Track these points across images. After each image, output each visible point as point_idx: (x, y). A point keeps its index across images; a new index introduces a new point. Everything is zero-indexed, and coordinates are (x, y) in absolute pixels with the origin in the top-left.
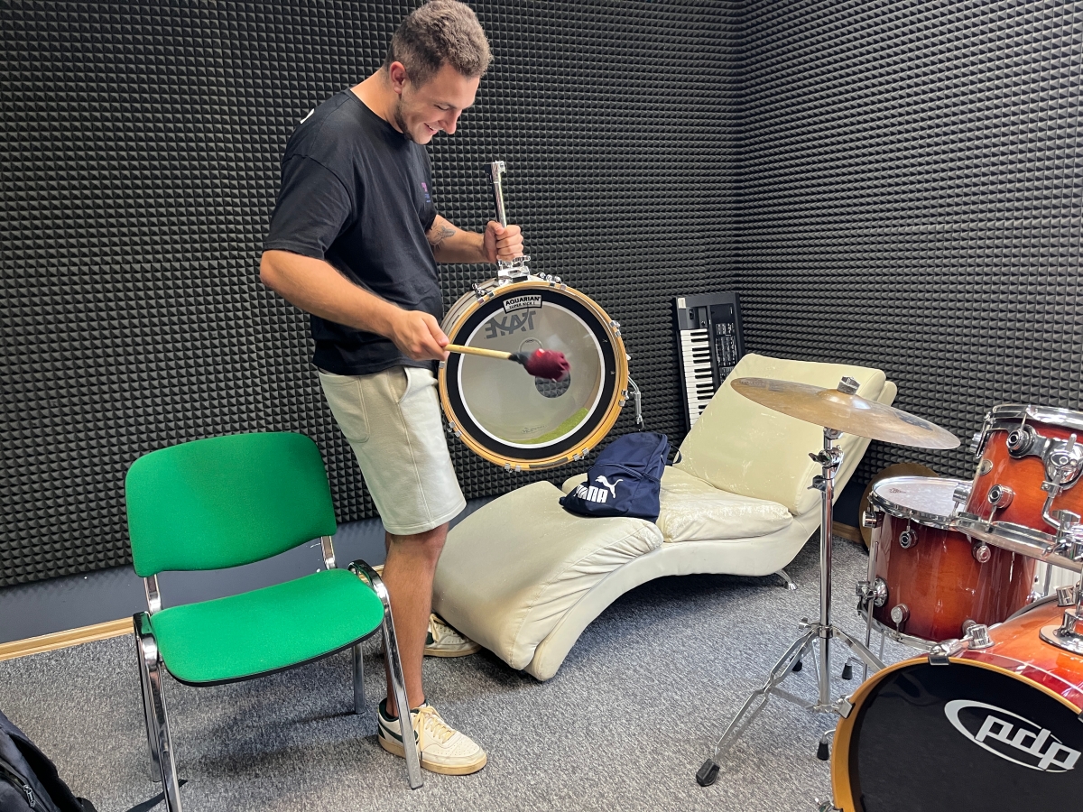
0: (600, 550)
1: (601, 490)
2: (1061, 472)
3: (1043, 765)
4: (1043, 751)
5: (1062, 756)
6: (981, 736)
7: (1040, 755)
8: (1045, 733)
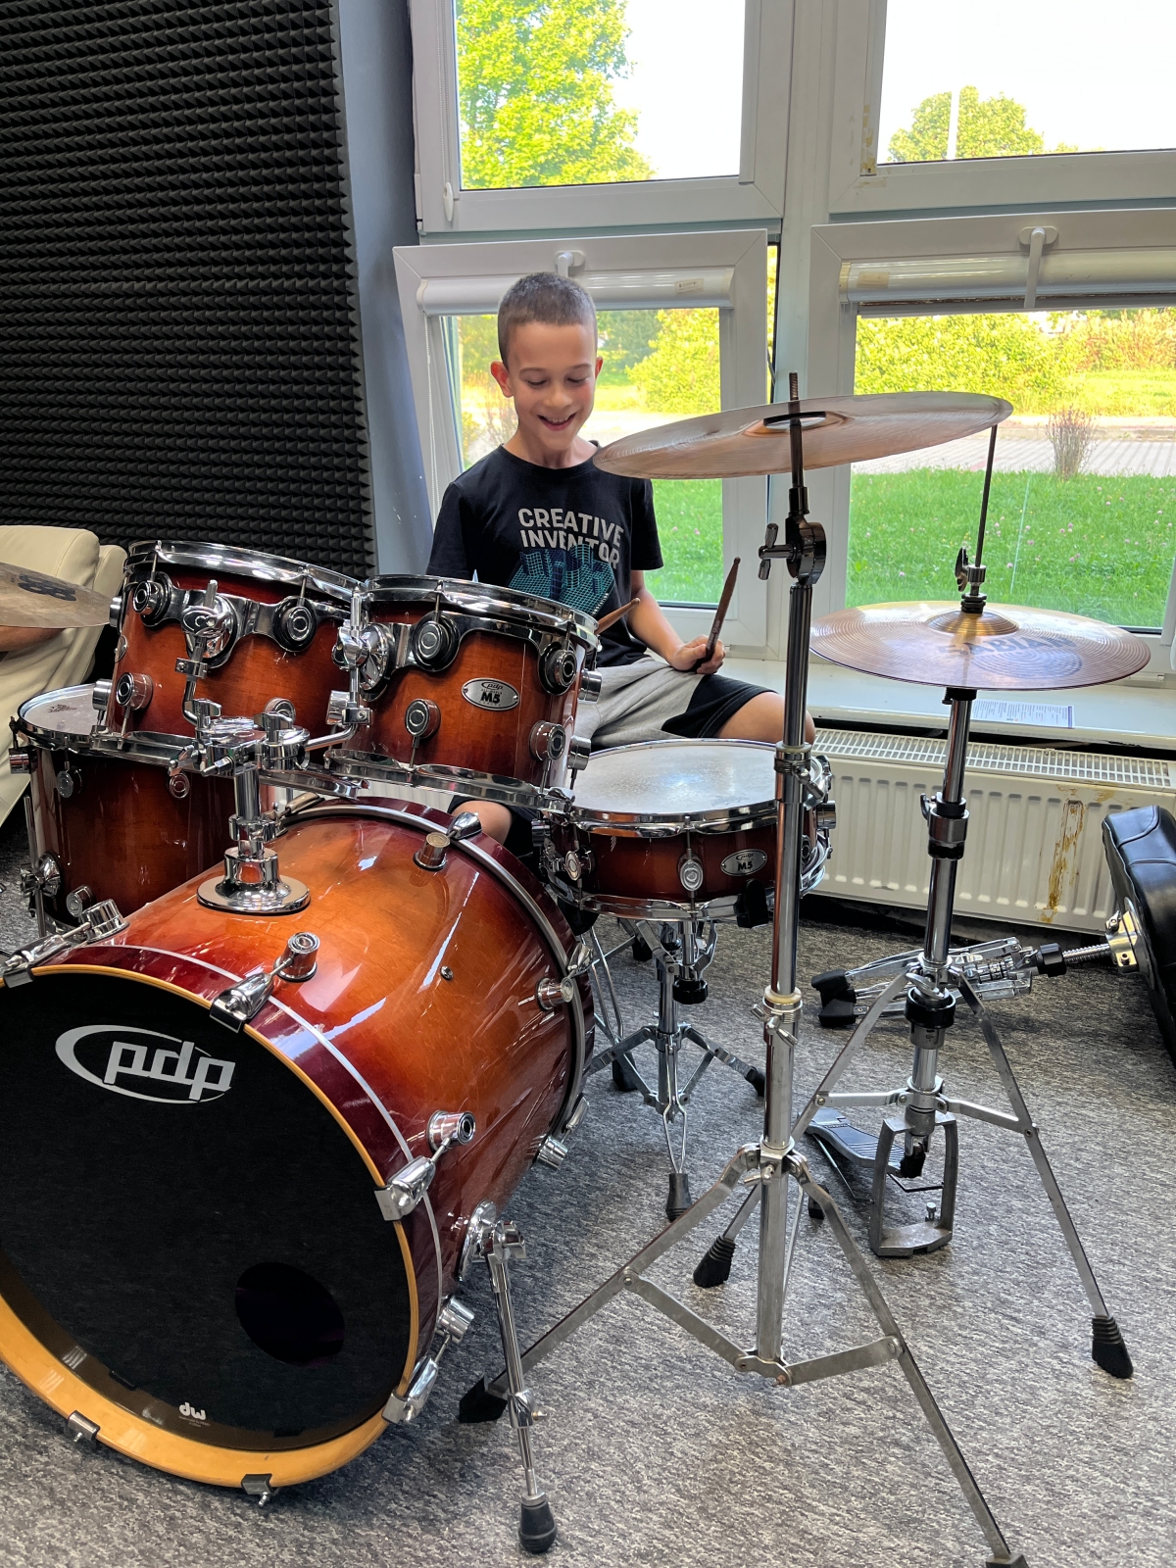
2: (202, 642)
3: (195, 1095)
4: (191, 1074)
5: (214, 1074)
6: (111, 1076)
7: (188, 1082)
8: (188, 1047)
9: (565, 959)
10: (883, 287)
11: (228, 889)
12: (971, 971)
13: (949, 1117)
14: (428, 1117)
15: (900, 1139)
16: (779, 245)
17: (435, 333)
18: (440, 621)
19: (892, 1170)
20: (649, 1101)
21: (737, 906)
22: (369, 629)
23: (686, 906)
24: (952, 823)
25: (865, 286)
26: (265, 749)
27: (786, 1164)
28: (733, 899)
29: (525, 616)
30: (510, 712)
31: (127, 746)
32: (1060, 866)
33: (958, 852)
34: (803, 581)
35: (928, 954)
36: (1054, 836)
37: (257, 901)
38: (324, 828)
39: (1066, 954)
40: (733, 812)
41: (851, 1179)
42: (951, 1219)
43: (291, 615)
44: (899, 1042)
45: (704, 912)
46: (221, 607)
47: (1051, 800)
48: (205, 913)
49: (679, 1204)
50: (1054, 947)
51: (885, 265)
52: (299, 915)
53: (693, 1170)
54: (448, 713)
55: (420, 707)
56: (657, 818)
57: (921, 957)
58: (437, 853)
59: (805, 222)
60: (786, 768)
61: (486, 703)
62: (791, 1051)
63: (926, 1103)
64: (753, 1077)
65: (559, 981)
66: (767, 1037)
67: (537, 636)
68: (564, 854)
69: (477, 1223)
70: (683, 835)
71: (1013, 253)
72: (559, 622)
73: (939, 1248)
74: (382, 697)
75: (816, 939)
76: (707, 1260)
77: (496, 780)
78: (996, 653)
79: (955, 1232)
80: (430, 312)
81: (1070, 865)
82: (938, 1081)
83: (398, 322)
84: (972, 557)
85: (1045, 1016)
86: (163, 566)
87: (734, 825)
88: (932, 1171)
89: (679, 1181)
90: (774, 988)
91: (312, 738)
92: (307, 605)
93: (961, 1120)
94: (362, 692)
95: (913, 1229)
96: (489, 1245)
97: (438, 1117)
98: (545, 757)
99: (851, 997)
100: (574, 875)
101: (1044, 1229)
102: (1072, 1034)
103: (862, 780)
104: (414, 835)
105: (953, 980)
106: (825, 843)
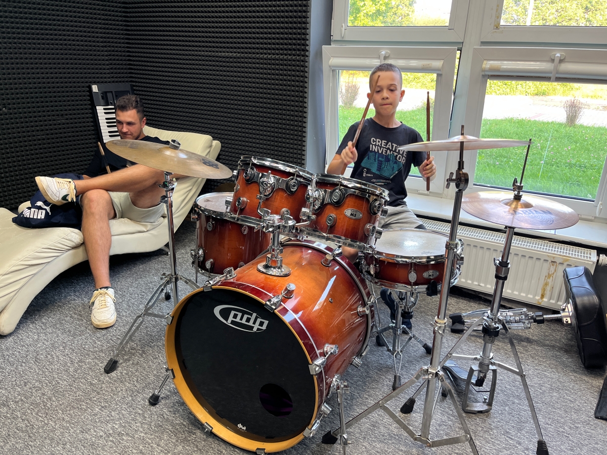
0: (39, 250)
1: (40, 211)
2: (265, 190)
3: (255, 329)
4: (254, 323)
5: (261, 324)
6: (229, 321)
7: (253, 325)
8: (255, 315)
9: (367, 300)
10: (498, 70)
11: (266, 267)
12: (508, 318)
13: (494, 367)
14: (324, 345)
15: (476, 373)
16: (461, 51)
17: (334, 76)
18: (340, 190)
19: (472, 383)
20: (389, 350)
21: (427, 289)
22: (317, 190)
23: (410, 287)
24: (504, 268)
25: (491, 70)
26: (283, 226)
27: (437, 374)
28: (426, 286)
29: (366, 189)
30: (359, 220)
31: (238, 220)
32: (546, 284)
33: (505, 278)
34: (460, 190)
35: (491, 311)
36: (545, 273)
37: (274, 272)
38: (291, 249)
39: (545, 316)
40: (428, 257)
41: (457, 385)
42: (492, 403)
43: (292, 182)
44: (479, 341)
45: (415, 290)
46: (272, 180)
47: (545, 260)
48: (259, 274)
49: (397, 386)
50: (540, 313)
51: (499, 62)
52: (287, 278)
53: (402, 375)
54: (340, 219)
55: (331, 216)
56: (402, 257)
57: (489, 312)
58: (329, 261)
59: (472, 45)
60: (449, 247)
61: (352, 217)
62: (442, 338)
63: (486, 362)
64: (426, 346)
65: (364, 307)
66: (434, 332)
67: (369, 196)
68: (369, 266)
69: (335, 380)
70: (411, 263)
71: (548, 61)
72: (378, 192)
73: (487, 412)
74: (319, 212)
75: (453, 301)
76: (405, 404)
77: (351, 241)
78: (524, 215)
79: (493, 407)
80: (333, 68)
81: (550, 285)
82: (492, 355)
83: (321, 70)
84: (519, 180)
85: (535, 338)
86: (254, 164)
87: (428, 262)
88: (487, 385)
89: (397, 378)
90: (438, 317)
91: (297, 223)
92: (296, 180)
93: (499, 370)
94: (313, 209)
95: (478, 404)
96: (338, 388)
97: (327, 345)
98: (369, 235)
99: (463, 323)
100: (372, 273)
101: (525, 411)
102: (544, 345)
103: (474, 246)
104: (321, 254)
105: (500, 321)
106: (459, 269)
